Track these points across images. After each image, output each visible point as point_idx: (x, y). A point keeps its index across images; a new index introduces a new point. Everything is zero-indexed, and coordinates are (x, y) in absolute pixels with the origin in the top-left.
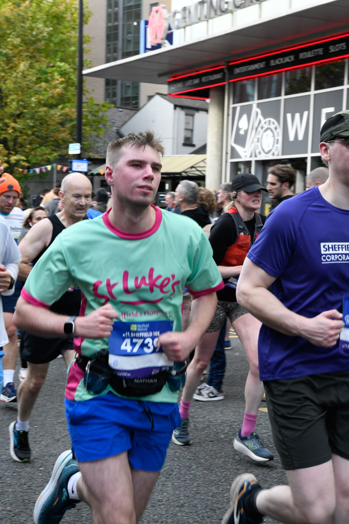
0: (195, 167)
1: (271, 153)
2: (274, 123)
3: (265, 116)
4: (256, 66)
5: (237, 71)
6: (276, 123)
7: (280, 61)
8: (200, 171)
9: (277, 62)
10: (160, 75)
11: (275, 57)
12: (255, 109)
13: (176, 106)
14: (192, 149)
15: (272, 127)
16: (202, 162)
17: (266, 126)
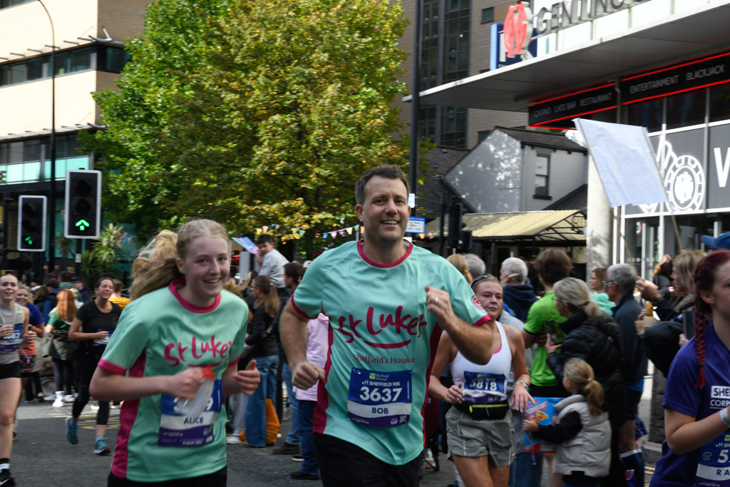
0: (552, 229)
1: (691, 204)
2: (693, 162)
3: (678, 152)
4: (665, 82)
5: (634, 89)
6: (697, 163)
7: (701, 73)
8: (559, 234)
9: (697, 75)
10: (517, 99)
11: (693, 69)
12: (663, 142)
13: (523, 145)
14: (548, 203)
15: (691, 167)
16: (564, 221)
17: (680, 167)
